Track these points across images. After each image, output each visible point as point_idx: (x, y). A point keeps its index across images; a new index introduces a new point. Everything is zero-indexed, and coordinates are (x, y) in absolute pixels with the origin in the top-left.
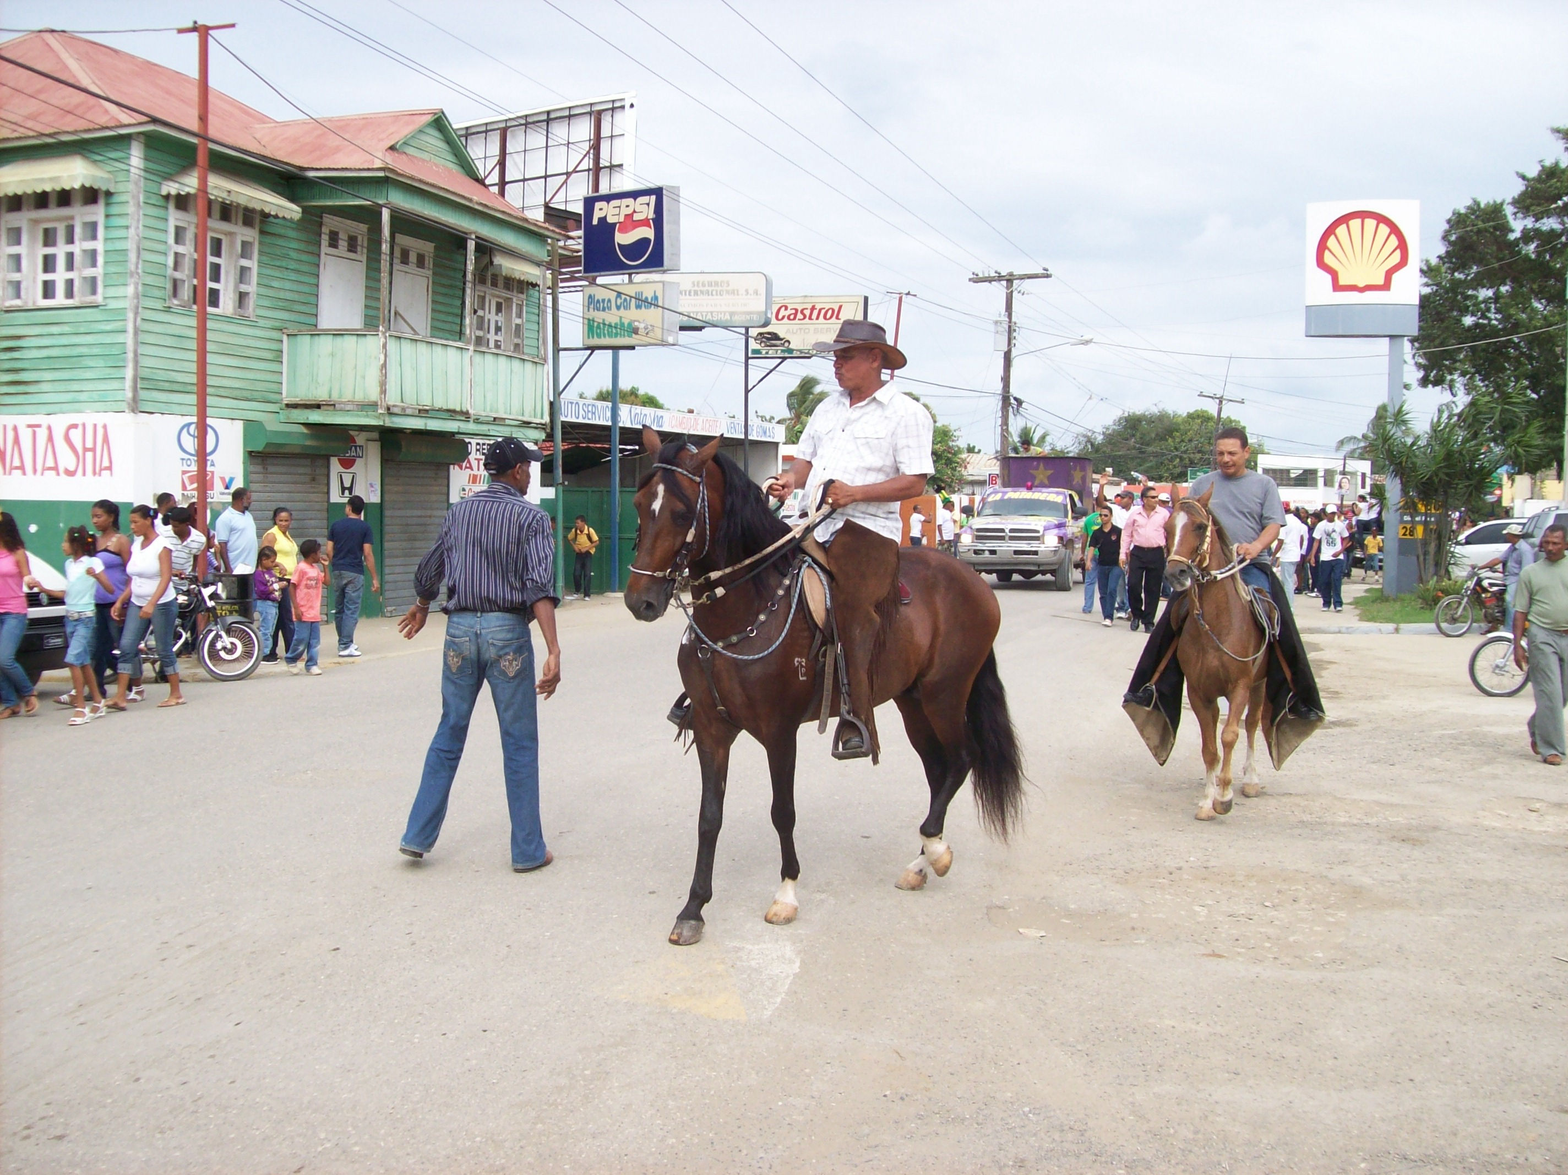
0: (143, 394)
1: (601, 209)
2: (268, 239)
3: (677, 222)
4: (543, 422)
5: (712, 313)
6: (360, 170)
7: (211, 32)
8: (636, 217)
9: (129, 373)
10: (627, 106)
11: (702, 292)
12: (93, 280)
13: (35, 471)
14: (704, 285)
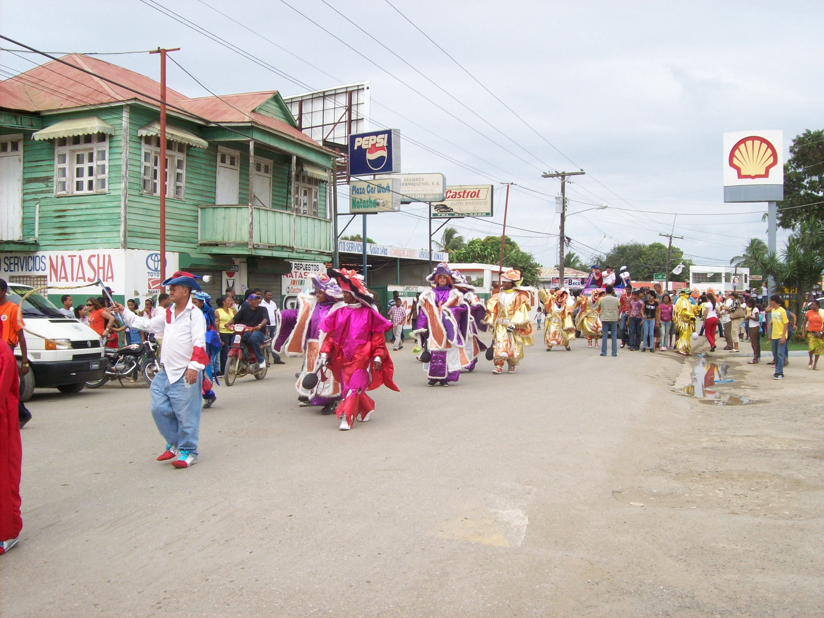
0: (129, 239)
1: (359, 142)
2: (191, 159)
3: (399, 148)
4: (330, 252)
5: (415, 194)
6: (238, 122)
7: (167, 53)
8: (377, 145)
9: (122, 228)
10: (365, 89)
11: (409, 184)
12: (103, 180)
13: (73, 280)
14: (410, 180)
